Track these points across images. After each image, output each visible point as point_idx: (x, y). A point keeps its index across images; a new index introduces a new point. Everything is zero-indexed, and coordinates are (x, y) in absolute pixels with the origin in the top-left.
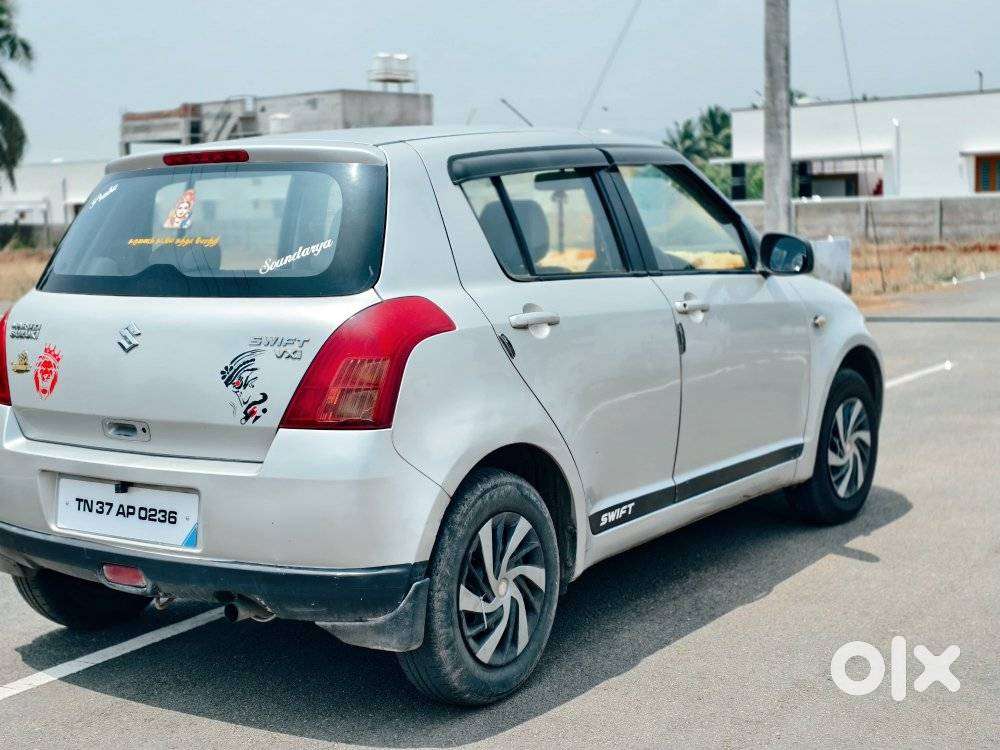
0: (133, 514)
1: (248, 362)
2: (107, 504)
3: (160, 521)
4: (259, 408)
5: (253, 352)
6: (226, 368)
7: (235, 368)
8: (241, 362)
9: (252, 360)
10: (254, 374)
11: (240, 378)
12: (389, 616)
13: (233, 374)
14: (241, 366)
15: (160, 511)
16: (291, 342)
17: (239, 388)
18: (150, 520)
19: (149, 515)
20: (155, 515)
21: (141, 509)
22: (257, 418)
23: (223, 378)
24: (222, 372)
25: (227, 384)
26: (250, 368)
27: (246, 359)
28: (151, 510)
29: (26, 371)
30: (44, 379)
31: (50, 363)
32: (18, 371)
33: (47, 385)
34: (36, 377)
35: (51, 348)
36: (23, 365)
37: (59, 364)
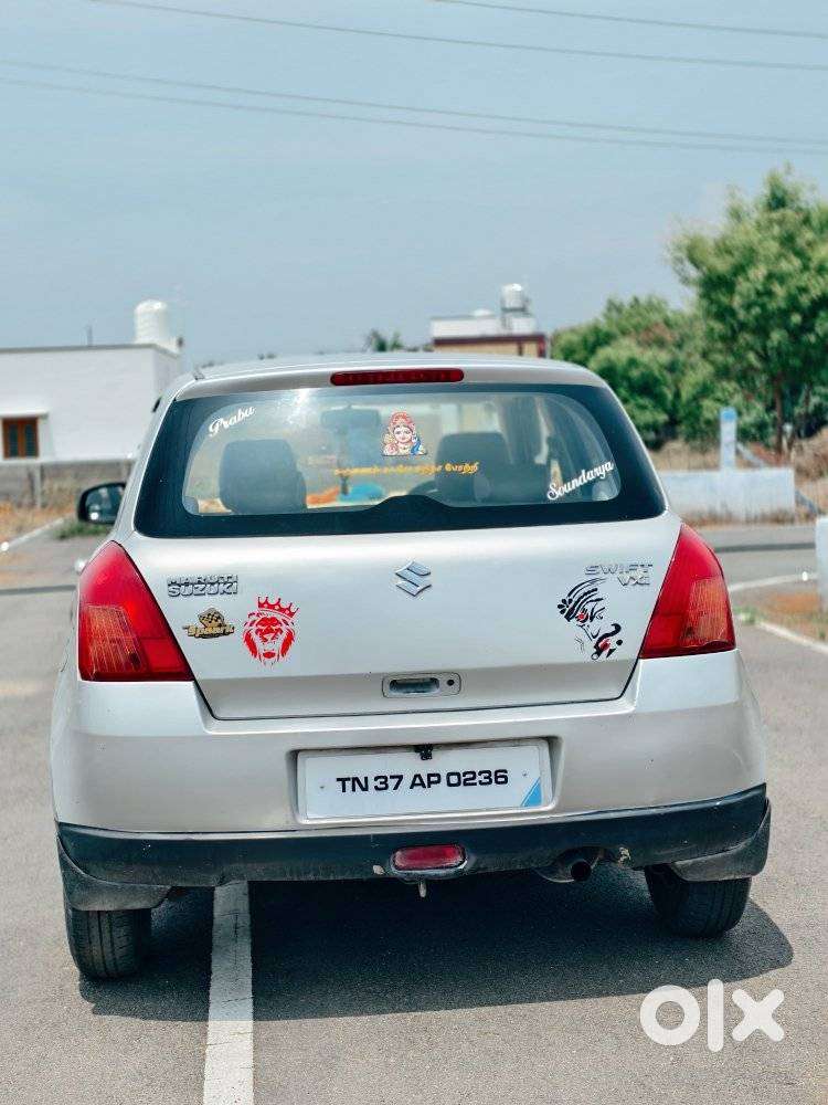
0: (438, 782)
1: (589, 592)
2: (392, 777)
3: (481, 783)
4: (612, 641)
5: (593, 581)
6: (564, 601)
7: (575, 600)
8: (581, 593)
9: (593, 590)
10: (600, 605)
11: (584, 610)
12: (749, 840)
13: (574, 606)
14: (582, 597)
15: (480, 773)
16: (633, 567)
17: (584, 621)
18: (465, 784)
19: (466, 779)
20: (474, 778)
21: (449, 775)
22: (611, 651)
23: (562, 612)
24: (559, 606)
25: (568, 618)
26: (593, 598)
27: (585, 590)
28: (465, 774)
29: (224, 634)
30: (265, 640)
31: (273, 619)
32: (203, 636)
33: (276, 646)
34: (248, 639)
35: (272, 601)
36: (214, 627)
37: (294, 619)
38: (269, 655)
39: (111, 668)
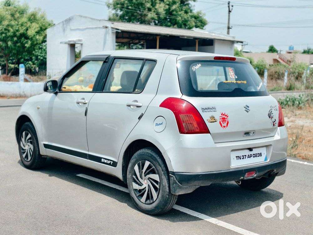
2: (245, 156)
3: (258, 156)
4: (275, 123)
5: (271, 109)
6: (268, 114)
7: (270, 114)
8: (270, 112)
9: (272, 111)
10: (273, 115)
16: (275, 106)
17: (271, 118)
21: (253, 154)
22: (275, 125)
25: (269, 118)
26: (272, 113)
28: (256, 154)
29: (215, 121)
30: (223, 123)
31: (224, 118)
32: (211, 122)
33: (225, 124)
34: (220, 123)
35: (224, 114)
36: (213, 120)
37: (228, 118)
38: (224, 127)
39: (189, 131)
